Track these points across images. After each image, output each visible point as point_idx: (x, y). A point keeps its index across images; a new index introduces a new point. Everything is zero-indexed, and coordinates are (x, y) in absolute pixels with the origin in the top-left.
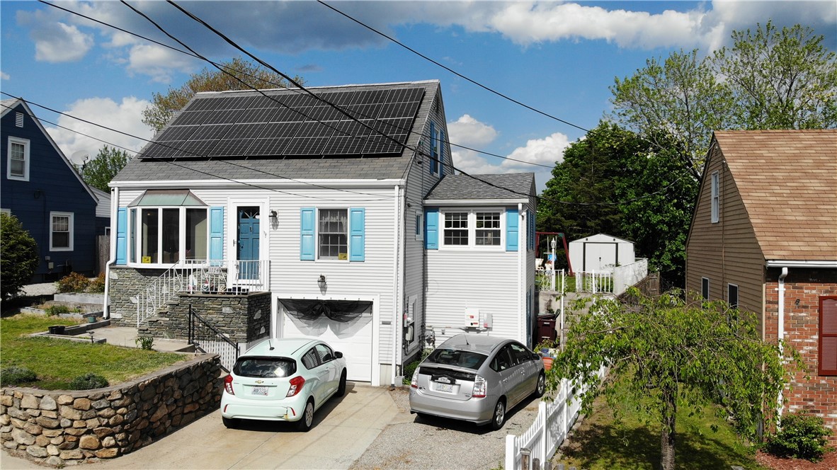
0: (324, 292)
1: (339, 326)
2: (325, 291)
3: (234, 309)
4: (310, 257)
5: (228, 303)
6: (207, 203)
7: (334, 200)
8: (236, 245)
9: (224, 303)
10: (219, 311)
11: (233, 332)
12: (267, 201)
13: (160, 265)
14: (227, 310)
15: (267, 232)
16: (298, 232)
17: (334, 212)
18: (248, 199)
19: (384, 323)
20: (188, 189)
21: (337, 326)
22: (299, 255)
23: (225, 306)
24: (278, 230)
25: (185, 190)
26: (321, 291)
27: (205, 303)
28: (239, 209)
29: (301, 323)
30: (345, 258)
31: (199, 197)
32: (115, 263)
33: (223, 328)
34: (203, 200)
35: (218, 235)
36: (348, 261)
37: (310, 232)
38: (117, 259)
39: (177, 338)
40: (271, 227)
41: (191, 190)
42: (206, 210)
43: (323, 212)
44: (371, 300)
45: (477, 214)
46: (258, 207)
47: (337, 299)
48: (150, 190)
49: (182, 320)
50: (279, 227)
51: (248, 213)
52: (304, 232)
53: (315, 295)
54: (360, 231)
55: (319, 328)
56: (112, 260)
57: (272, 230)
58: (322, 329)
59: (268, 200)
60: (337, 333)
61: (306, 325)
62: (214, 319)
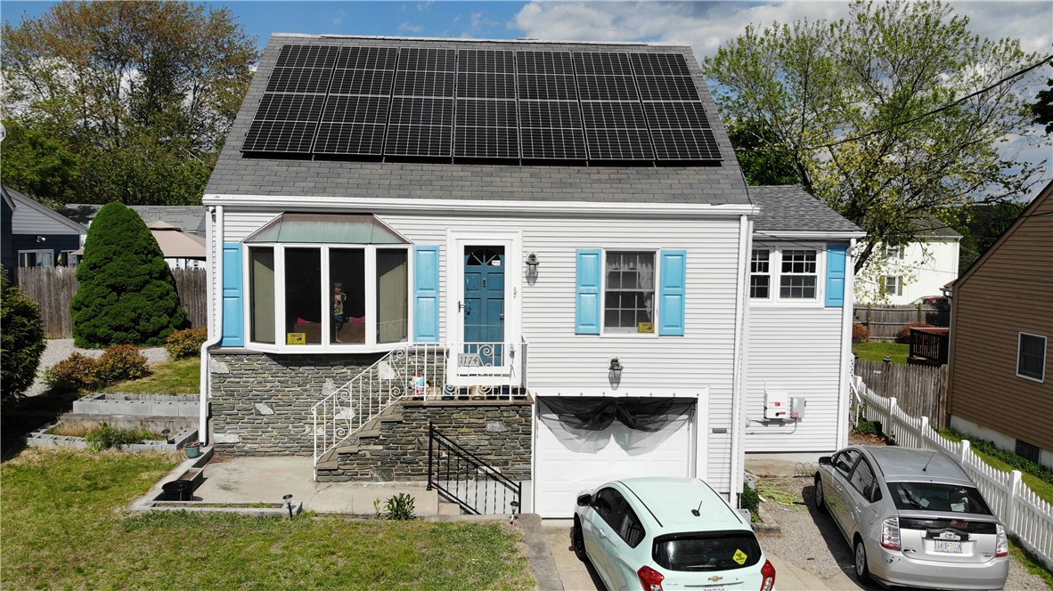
0: (615, 385)
1: (630, 436)
2: (618, 383)
3: (508, 424)
4: (592, 329)
5: (497, 414)
6: (408, 238)
7: (631, 237)
8: (462, 310)
9: (489, 414)
10: (481, 429)
11: (506, 463)
12: (518, 238)
13: (326, 347)
14: (495, 426)
15: (519, 290)
16: (570, 289)
17: (630, 256)
18: (485, 234)
19: (716, 431)
20: (371, 214)
21: (627, 435)
22: (573, 325)
23: (493, 419)
24: (536, 285)
25: (367, 214)
26: (612, 383)
27: (454, 416)
28: (468, 249)
29: (567, 433)
30: (651, 330)
31: (394, 228)
32: (219, 344)
33: (489, 457)
34: (401, 233)
35: (429, 293)
36: (656, 334)
37: (593, 289)
38: (222, 338)
39: (398, 479)
40: (525, 280)
41: (376, 216)
42: (405, 251)
43: (612, 256)
44: (696, 396)
45: (784, 252)
46: (503, 247)
47: (639, 395)
48: (290, 213)
49: (410, 447)
50: (538, 280)
51: (481, 257)
52: (584, 289)
53: (600, 388)
54: (677, 286)
55: (596, 440)
56: (213, 339)
57: (527, 285)
58: (601, 442)
59: (520, 235)
60: (626, 447)
61: (574, 436)
62: (473, 443)
